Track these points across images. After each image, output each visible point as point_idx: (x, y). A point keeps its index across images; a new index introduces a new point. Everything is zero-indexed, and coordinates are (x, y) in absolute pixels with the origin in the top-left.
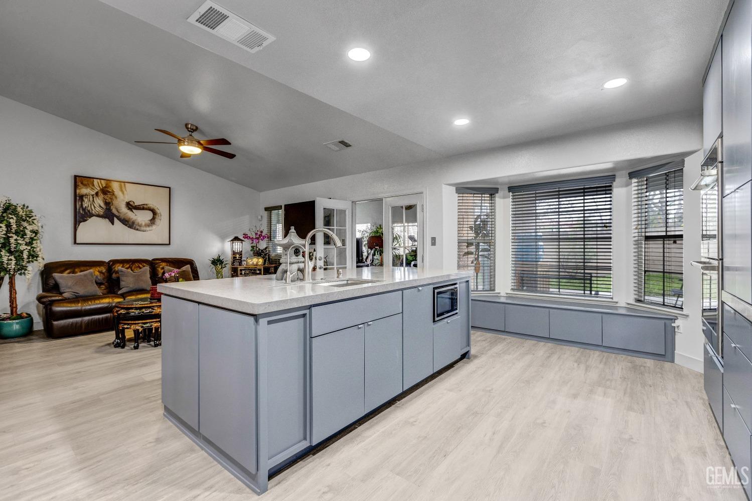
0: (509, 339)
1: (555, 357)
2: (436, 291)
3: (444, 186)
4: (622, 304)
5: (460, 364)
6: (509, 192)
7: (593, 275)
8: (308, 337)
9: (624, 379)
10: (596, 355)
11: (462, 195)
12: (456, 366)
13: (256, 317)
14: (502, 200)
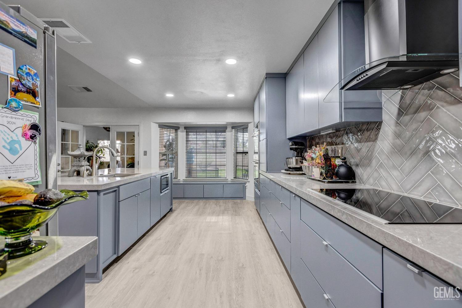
0: (187, 201)
1: (208, 204)
2: (162, 178)
3: (152, 123)
4: (229, 180)
5: (168, 214)
6: (185, 129)
7: (219, 168)
8: (117, 201)
9: (232, 207)
10: (222, 202)
11: (161, 129)
12: (167, 216)
13: (98, 192)
14: (181, 133)
